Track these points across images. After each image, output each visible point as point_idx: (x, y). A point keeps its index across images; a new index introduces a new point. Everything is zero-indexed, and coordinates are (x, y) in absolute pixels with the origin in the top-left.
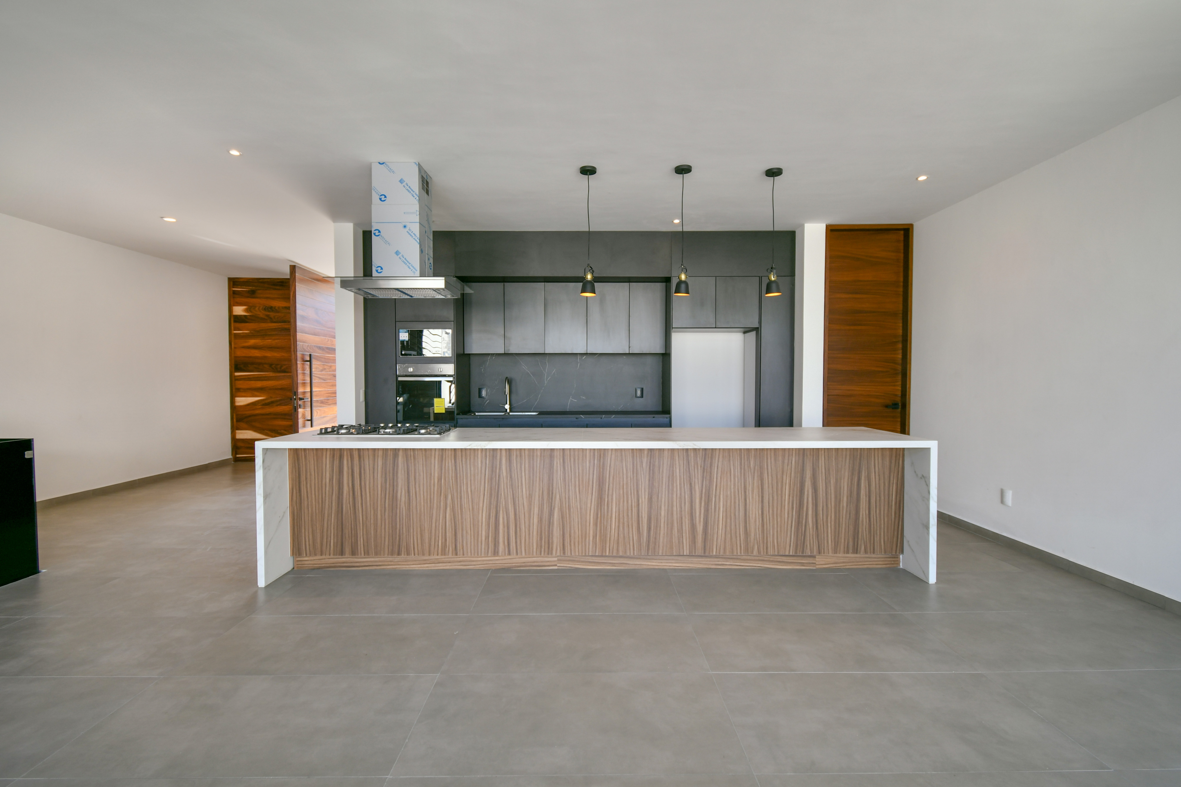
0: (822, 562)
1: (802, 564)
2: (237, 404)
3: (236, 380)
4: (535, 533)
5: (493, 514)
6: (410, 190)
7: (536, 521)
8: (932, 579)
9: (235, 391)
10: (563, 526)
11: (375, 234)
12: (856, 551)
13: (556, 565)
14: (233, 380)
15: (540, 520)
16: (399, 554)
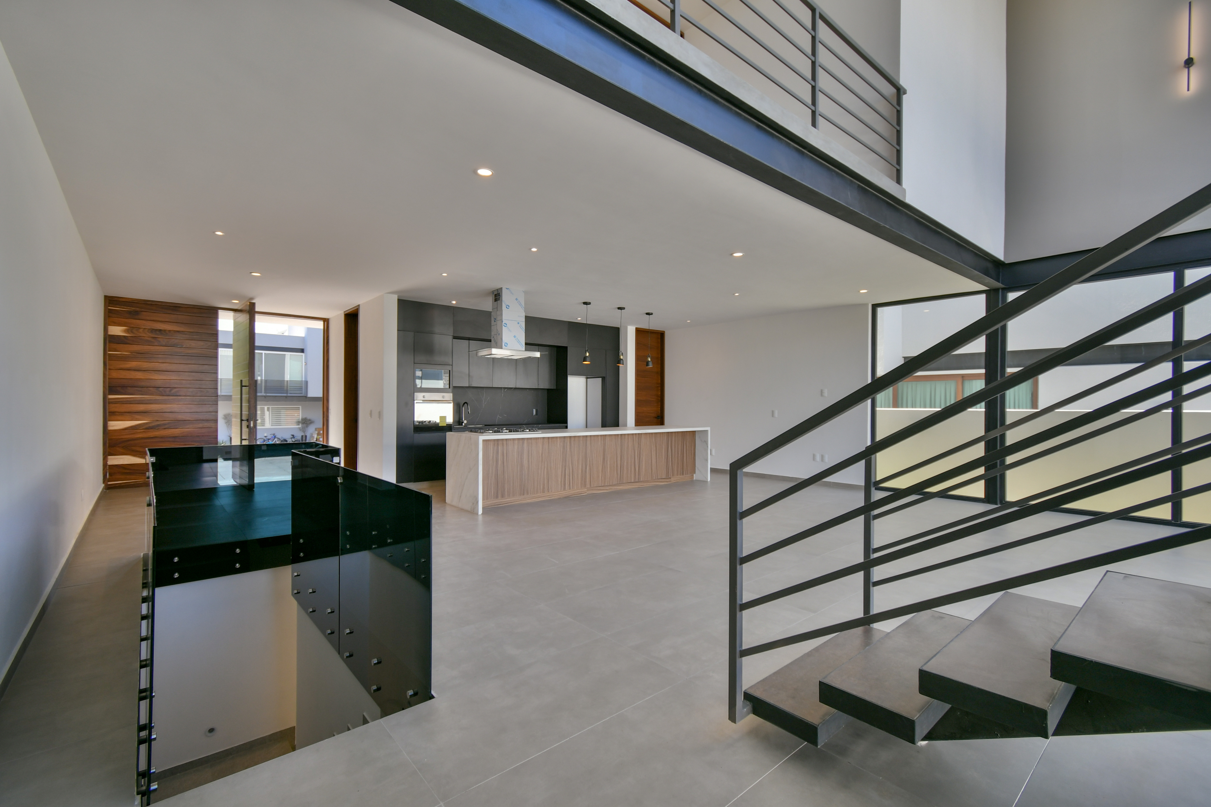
0: (673, 480)
1: (667, 482)
2: (110, 428)
3: (110, 403)
4: (580, 478)
5: (564, 470)
6: (520, 304)
7: (580, 472)
8: (709, 480)
9: (109, 414)
10: (590, 473)
11: (504, 325)
12: (683, 474)
13: (586, 493)
14: (106, 402)
15: (582, 471)
16: (523, 495)
